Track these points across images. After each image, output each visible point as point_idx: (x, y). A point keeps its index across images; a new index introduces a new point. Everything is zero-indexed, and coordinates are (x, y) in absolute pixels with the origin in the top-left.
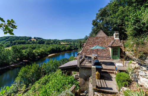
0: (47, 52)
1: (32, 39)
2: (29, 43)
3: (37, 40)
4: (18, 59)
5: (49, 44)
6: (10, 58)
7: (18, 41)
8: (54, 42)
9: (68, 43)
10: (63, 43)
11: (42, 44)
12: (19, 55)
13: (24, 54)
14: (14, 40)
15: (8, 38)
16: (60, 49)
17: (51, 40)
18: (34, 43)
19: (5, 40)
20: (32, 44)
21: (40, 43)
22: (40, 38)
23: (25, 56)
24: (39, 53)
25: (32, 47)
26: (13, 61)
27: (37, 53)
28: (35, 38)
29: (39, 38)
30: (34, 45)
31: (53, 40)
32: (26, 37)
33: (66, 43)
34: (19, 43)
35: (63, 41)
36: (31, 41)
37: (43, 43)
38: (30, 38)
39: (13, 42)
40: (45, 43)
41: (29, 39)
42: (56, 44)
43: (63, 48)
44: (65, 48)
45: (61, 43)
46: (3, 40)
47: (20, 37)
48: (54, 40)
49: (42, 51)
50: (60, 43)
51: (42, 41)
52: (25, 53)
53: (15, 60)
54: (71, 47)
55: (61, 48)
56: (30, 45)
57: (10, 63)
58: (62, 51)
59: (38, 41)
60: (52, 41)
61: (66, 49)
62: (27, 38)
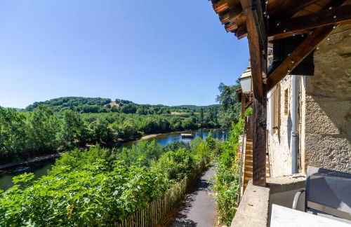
0: (141, 130)
1: (111, 104)
2: (105, 111)
3: (121, 105)
4: (76, 141)
5: (144, 113)
6: (58, 137)
7: (84, 106)
8: (157, 110)
9: (188, 114)
10: (176, 113)
11: (130, 114)
12: (78, 132)
13: (88, 131)
14: (77, 105)
15: (66, 102)
16: (168, 124)
17: (149, 106)
18: (114, 110)
19: (61, 104)
20: (111, 113)
21: (126, 111)
22: (127, 102)
23: (91, 136)
24: (121, 130)
25: (110, 118)
26: (64, 144)
27: (117, 129)
28: (117, 101)
29: (125, 102)
30: (115, 114)
31: (154, 106)
32: (100, 99)
33: (182, 113)
34: (86, 111)
35: (176, 108)
36: (109, 107)
37: (134, 111)
38: (109, 101)
39: (75, 108)
40: (137, 112)
41: (105, 103)
42: (159, 114)
43: (175, 123)
44: (181, 123)
45: (172, 113)
46: (58, 105)
47: (89, 99)
48: (157, 106)
49: (129, 127)
50: (169, 112)
51: (130, 106)
52: (92, 128)
53: (69, 143)
54: (194, 120)
55: (171, 121)
56: (106, 115)
57: (59, 149)
58: (174, 130)
59: (122, 108)
60: (152, 109)
61: (183, 125)
62: (102, 102)
